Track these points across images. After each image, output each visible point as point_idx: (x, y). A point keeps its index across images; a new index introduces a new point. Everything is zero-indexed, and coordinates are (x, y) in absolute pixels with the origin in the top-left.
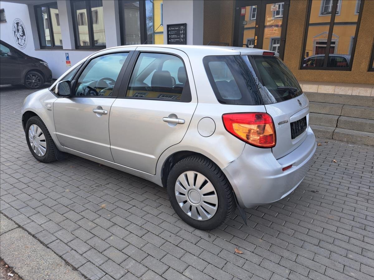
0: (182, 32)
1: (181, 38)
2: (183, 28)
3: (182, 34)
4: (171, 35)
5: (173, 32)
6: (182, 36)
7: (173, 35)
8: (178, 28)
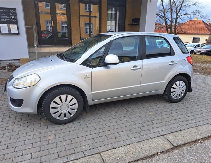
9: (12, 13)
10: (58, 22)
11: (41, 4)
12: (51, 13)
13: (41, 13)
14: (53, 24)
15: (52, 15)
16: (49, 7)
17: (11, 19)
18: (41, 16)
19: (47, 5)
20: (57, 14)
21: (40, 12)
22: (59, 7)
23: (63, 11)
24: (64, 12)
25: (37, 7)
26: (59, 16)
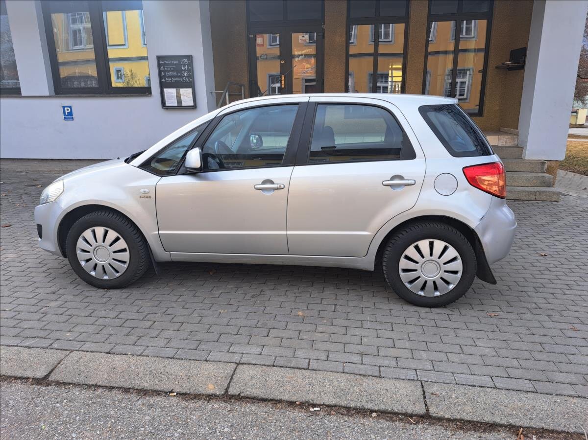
0: (186, 67)
1: (185, 76)
2: (186, 61)
3: (185, 70)
4: (165, 71)
5: (168, 68)
6: (186, 74)
7: (168, 71)
8: (177, 62)
9: (185, 65)
10: (294, 76)
11: (261, 39)
12: (280, 58)
13: (259, 58)
14: (283, 82)
15: (283, 62)
16: (278, 42)
17: (182, 77)
18: (260, 65)
19: (274, 40)
20: (295, 56)
21: (257, 55)
22: (300, 41)
23: (309, 50)
24: (311, 50)
25: (252, 46)
26: (298, 62)
